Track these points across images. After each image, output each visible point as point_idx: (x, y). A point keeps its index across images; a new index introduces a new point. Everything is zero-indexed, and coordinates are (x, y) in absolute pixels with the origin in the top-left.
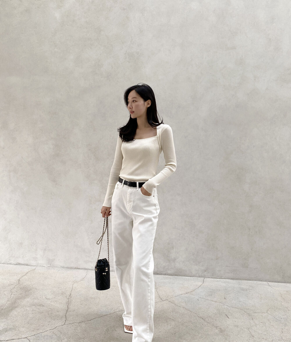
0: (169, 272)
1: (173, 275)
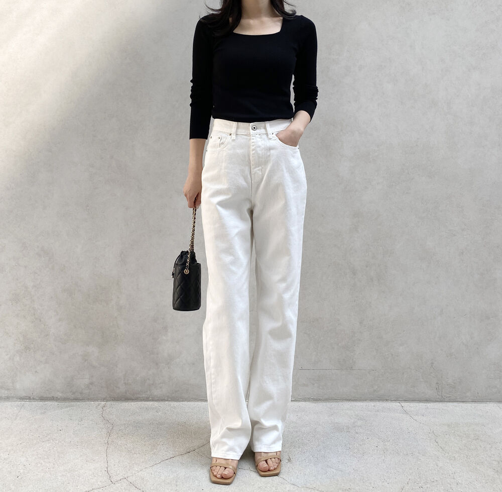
0: (157, 392)
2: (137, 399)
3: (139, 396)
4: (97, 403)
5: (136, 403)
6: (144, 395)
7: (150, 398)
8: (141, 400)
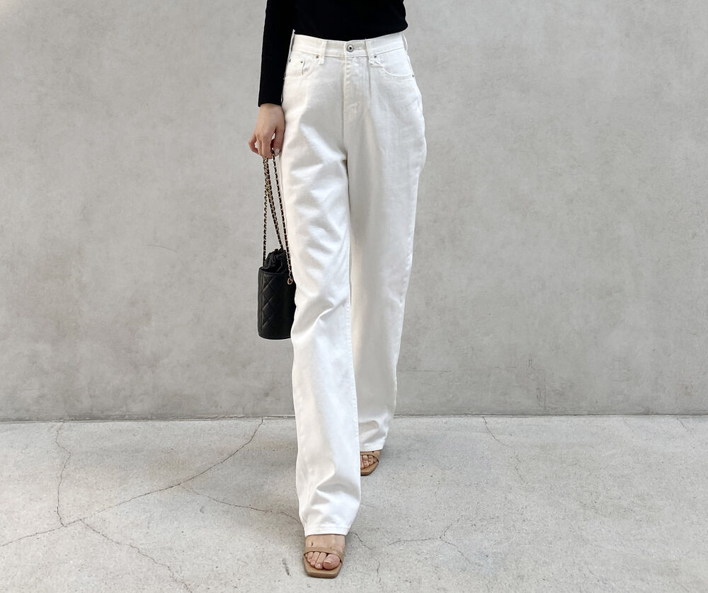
1: (152, 419)
2: (106, 418)
3: (110, 413)
4: (50, 424)
5: (105, 423)
6: (117, 413)
7: (127, 417)
8: (113, 420)
